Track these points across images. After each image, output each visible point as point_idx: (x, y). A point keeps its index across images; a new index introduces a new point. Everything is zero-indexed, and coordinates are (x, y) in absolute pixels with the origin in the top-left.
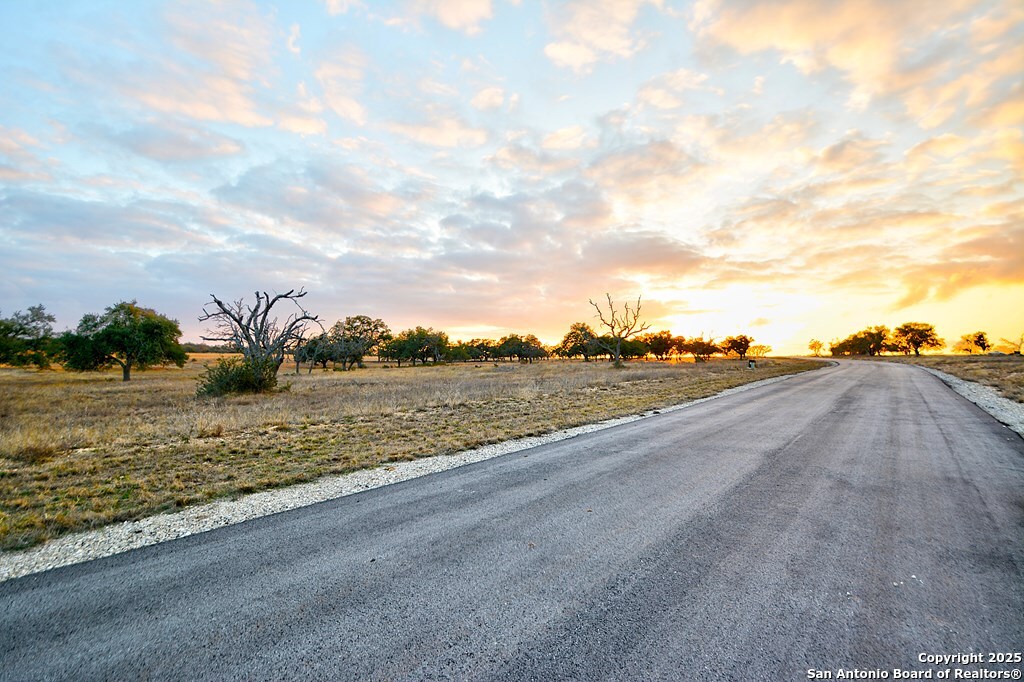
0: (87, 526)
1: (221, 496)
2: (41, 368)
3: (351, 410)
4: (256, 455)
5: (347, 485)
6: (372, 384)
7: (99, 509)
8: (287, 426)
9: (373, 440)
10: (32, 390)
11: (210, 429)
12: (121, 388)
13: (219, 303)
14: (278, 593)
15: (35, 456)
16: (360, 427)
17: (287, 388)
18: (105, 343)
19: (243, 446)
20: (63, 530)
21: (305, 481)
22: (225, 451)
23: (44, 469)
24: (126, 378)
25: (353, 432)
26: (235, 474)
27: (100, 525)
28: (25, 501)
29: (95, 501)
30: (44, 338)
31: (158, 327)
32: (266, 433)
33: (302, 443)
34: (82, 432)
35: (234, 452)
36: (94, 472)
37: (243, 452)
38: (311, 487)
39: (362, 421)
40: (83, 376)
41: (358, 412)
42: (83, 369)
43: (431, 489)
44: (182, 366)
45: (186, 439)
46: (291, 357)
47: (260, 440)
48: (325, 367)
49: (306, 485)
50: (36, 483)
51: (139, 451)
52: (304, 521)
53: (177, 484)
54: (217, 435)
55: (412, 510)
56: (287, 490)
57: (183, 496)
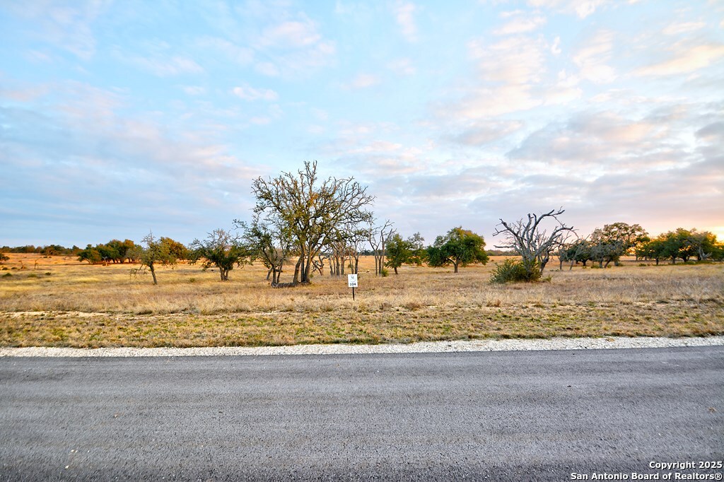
0: (429, 339)
1: (491, 337)
2: (418, 265)
3: (594, 297)
4: (517, 319)
5: (571, 344)
6: (621, 279)
7: (435, 333)
8: (542, 304)
9: (606, 320)
10: (415, 276)
11: (494, 302)
12: (453, 277)
13: (505, 224)
14: (507, 386)
15: (413, 307)
16: (598, 310)
17: (549, 280)
18: (446, 251)
19: (511, 313)
20: (420, 339)
21: (543, 338)
22: (500, 315)
23: (416, 313)
24: (456, 271)
25: (591, 313)
26: (502, 328)
27: (435, 340)
28: (408, 326)
29: (434, 330)
30: (420, 249)
31: (472, 241)
32: (527, 307)
33: (550, 316)
34: (433, 298)
35: (505, 316)
36: (435, 317)
37: (510, 317)
38: (546, 341)
39: (602, 306)
40: (436, 269)
41: (600, 299)
42: (436, 266)
43: (638, 357)
44: (485, 264)
45: (480, 306)
46: (556, 258)
47: (522, 311)
48: (585, 265)
49: (543, 340)
50: (412, 319)
51: (456, 310)
52: (533, 358)
53: (471, 328)
54: (497, 306)
55: (614, 367)
56: (530, 340)
57: (473, 334)
